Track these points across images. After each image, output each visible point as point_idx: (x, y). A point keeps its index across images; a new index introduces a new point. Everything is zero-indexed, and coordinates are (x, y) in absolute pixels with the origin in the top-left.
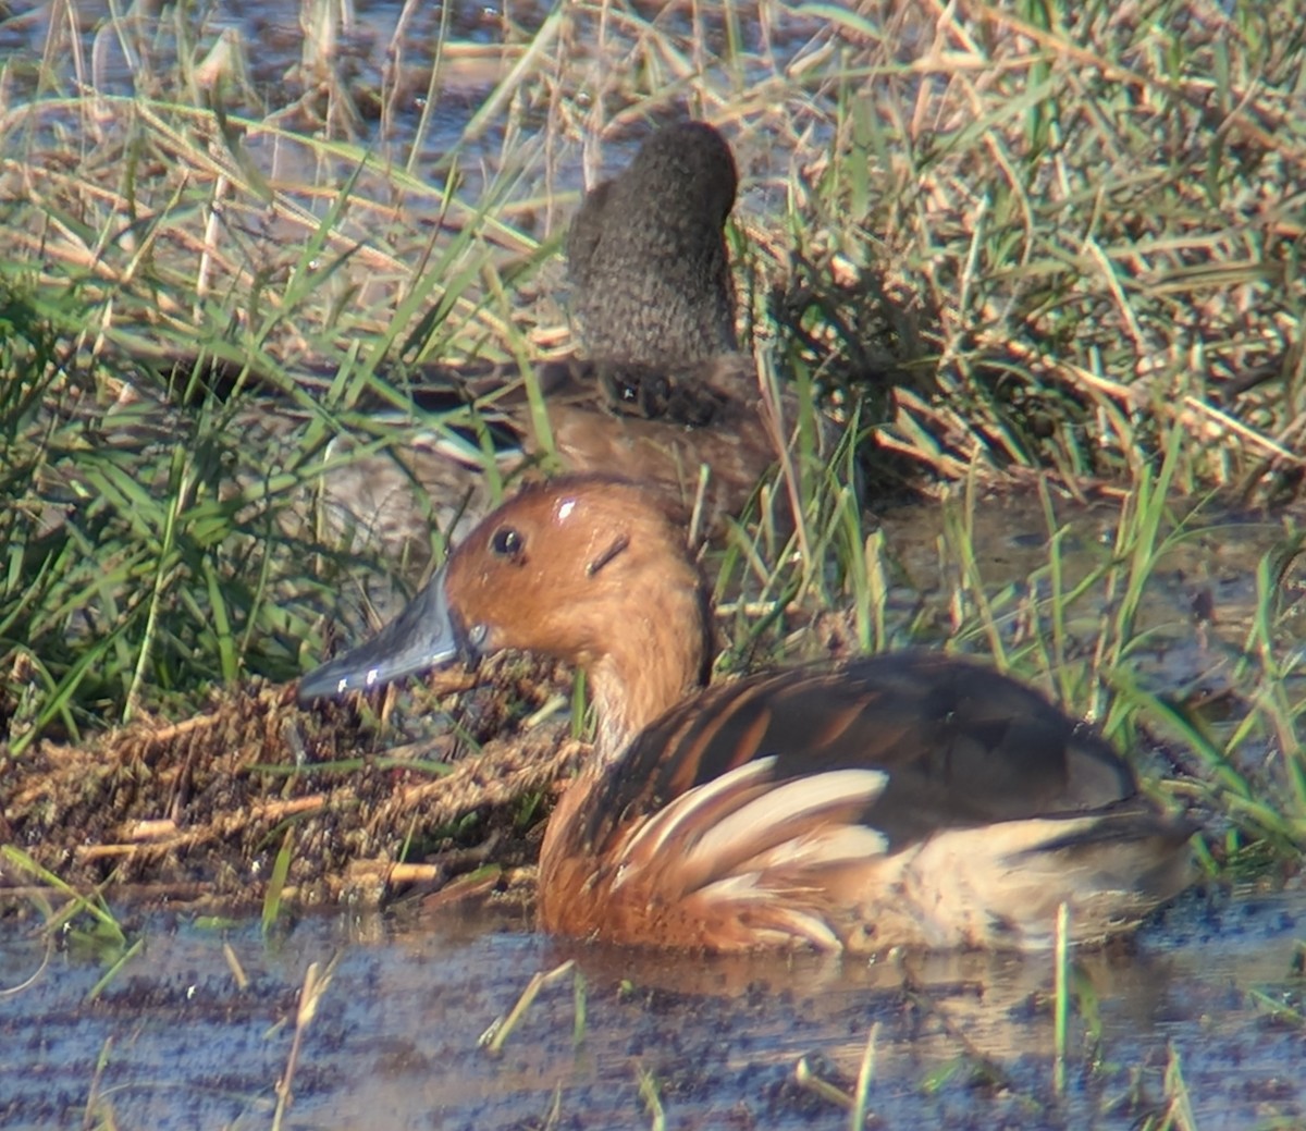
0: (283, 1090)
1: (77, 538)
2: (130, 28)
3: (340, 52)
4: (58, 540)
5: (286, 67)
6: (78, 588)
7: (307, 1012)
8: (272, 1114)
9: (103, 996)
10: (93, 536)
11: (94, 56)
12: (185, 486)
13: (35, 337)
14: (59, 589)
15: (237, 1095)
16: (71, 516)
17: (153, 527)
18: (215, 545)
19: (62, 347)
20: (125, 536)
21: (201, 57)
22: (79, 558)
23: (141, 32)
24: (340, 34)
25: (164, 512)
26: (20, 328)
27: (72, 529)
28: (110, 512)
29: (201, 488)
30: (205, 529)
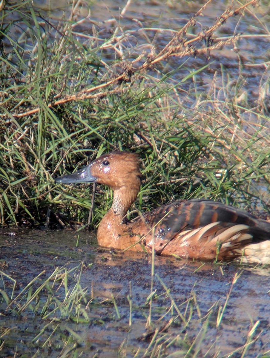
0: (228, 297)
1: (202, 185)
2: (226, 90)
3: (266, 98)
4: (198, 185)
5: (255, 100)
6: (201, 195)
7: (235, 282)
8: (226, 300)
9: (196, 272)
10: (205, 185)
11: (218, 94)
12: (224, 178)
13: (199, 146)
14: (198, 194)
15: (220, 295)
16: (201, 181)
17: (216, 185)
18: (228, 190)
19: (204, 148)
20: (211, 186)
21: (238, 97)
22: (202, 189)
23: (228, 91)
24: (266, 95)
25: (219, 182)
26: (197, 144)
27: (201, 183)
28: (209, 181)
29: (227, 178)
30: (226, 187)
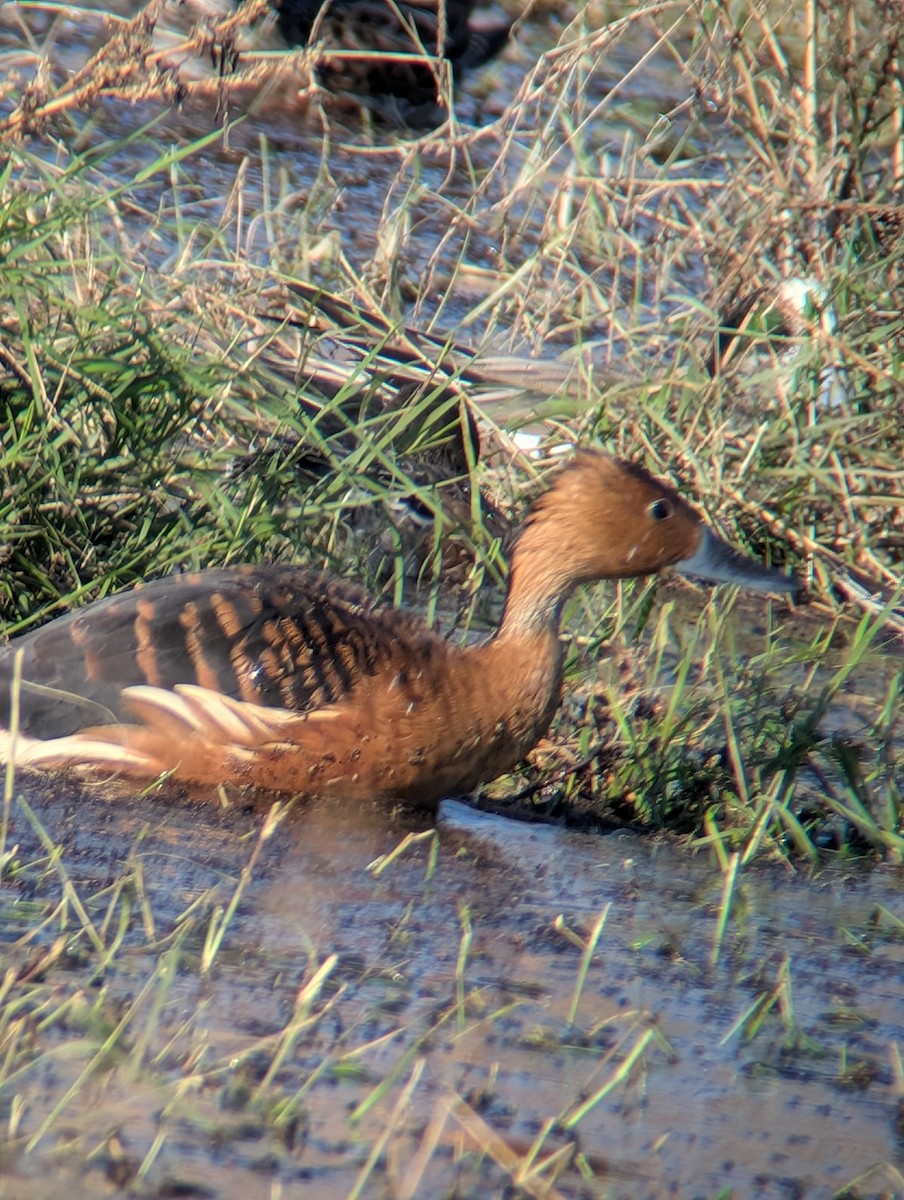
0: (246, 873)
1: (184, 521)
2: (274, 219)
3: (398, 257)
4: (172, 519)
5: (364, 261)
6: (178, 550)
7: (268, 830)
8: (235, 887)
9: (149, 797)
10: (194, 520)
11: (250, 232)
12: (254, 501)
13: (181, 395)
14: (168, 549)
15: (218, 872)
16: (183, 507)
17: (231, 522)
18: (265, 540)
19: (196, 404)
20: (212, 525)
21: (313, 244)
22: (183, 533)
23: (281, 223)
24: (399, 245)
25: (240, 515)
26: (173, 388)
27: (182, 515)
28: (206, 509)
29: (264, 504)
30: (261, 529)
